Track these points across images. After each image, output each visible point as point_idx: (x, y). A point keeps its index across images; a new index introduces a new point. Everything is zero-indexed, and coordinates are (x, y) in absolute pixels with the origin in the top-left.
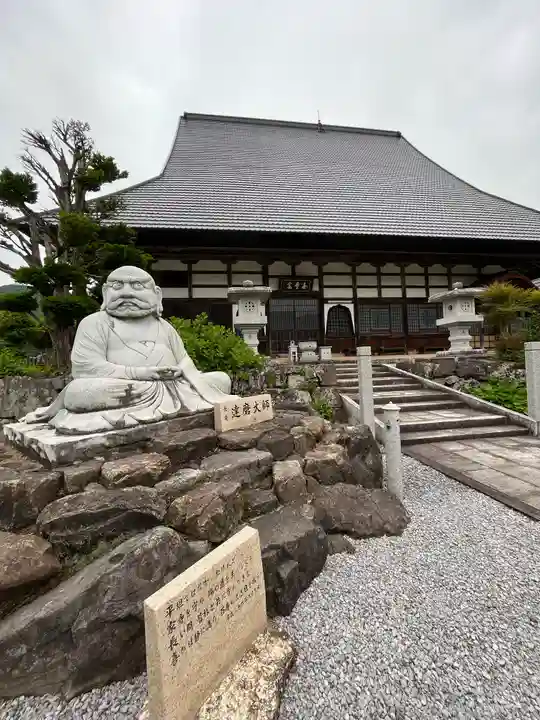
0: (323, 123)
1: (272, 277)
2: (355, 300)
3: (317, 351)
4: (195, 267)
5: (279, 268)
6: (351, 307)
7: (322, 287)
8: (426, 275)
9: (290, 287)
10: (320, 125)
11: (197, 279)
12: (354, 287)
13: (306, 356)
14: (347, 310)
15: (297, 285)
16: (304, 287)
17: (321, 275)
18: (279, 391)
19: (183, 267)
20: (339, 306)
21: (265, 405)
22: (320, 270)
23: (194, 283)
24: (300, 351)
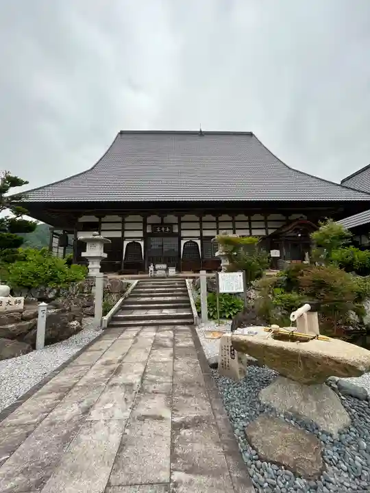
0: (202, 130)
1: (149, 224)
2: (201, 238)
3: (167, 270)
4: (103, 220)
5: (153, 219)
6: (199, 242)
7: (180, 230)
8: (250, 221)
9: (159, 231)
10: (201, 131)
11: (103, 226)
12: (201, 229)
13: (159, 273)
14: (196, 243)
15: (163, 229)
16: (168, 230)
17: (180, 222)
18: (86, 295)
19: (97, 220)
20: (191, 241)
21: (20, 302)
22: (179, 220)
23: (102, 229)
24: (155, 270)
